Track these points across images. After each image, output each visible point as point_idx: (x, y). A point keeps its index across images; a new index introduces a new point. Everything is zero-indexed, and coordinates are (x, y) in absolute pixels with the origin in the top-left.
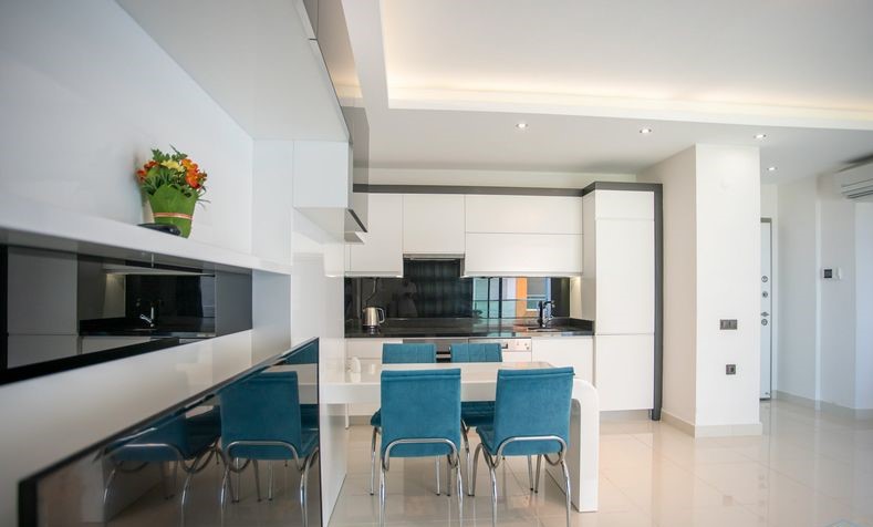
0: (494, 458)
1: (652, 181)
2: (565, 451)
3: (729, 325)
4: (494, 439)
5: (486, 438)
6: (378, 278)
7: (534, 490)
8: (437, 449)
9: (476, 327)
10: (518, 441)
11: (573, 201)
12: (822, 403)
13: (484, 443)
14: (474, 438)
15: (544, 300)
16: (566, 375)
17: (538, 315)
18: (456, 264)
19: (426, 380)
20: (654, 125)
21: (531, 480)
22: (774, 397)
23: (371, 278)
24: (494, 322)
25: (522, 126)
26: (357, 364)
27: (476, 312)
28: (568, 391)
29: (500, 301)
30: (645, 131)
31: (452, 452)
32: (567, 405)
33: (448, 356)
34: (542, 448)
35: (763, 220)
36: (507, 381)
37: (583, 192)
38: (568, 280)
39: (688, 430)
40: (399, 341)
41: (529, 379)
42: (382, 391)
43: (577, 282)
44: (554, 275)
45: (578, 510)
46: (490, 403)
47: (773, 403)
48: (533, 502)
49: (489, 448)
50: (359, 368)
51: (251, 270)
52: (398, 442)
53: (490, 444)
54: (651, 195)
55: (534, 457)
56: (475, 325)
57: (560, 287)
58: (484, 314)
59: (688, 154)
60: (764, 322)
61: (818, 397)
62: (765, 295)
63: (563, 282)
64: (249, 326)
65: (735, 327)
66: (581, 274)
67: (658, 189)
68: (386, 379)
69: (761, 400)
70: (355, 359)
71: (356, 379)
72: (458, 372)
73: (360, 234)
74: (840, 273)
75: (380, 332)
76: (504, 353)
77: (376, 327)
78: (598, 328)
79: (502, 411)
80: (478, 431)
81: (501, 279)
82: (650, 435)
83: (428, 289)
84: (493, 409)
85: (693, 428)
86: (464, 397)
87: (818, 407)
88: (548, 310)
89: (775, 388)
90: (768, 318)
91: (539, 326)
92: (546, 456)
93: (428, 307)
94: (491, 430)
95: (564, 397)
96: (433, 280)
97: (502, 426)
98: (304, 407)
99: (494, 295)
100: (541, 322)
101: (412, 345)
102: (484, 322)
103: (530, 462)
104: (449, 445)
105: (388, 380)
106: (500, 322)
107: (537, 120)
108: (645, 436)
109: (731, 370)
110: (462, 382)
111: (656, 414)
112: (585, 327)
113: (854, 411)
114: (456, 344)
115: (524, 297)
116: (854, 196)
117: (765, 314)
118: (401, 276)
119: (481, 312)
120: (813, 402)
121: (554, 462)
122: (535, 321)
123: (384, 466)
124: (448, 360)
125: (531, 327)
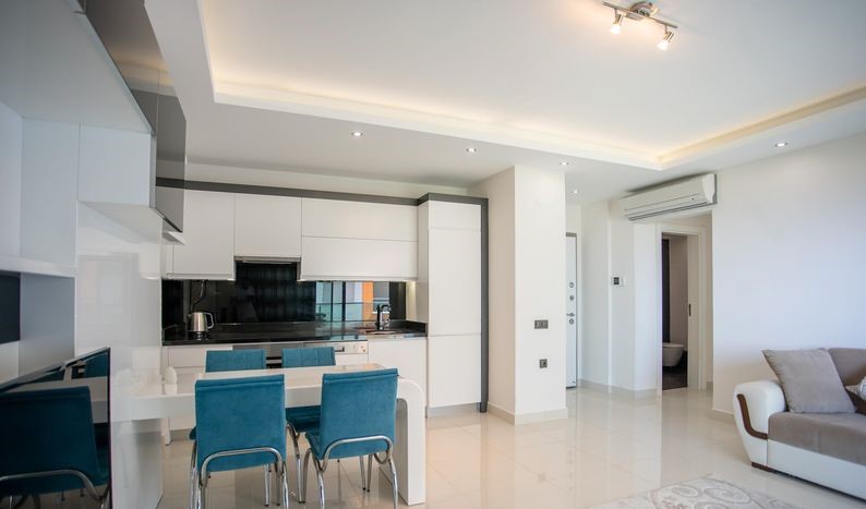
0: (321, 462)
1: (480, 195)
2: (391, 449)
3: (541, 324)
4: (320, 444)
5: (314, 442)
6: (206, 281)
7: (366, 490)
8: (260, 459)
9: (319, 331)
10: (345, 444)
11: (409, 210)
12: (613, 387)
13: (313, 449)
14: (304, 444)
15: (381, 304)
16: (390, 376)
17: (376, 318)
18: (293, 267)
19: (250, 388)
20: (478, 145)
21: (364, 481)
22: (579, 384)
23: (198, 281)
24: (337, 326)
25: (357, 134)
26: (173, 374)
27: (320, 315)
28: (393, 391)
29: (344, 304)
30: (472, 150)
31: (277, 460)
32: (392, 404)
33: (279, 361)
34: (370, 449)
35: (568, 235)
36: (331, 385)
37: (418, 202)
38: (405, 283)
39: (509, 419)
40: (229, 347)
41: (355, 382)
42: (197, 401)
43: (412, 287)
44: (392, 280)
45: (406, 504)
46: (316, 408)
47: (579, 389)
48: (366, 501)
49: (317, 452)
50: (175, 379)
51: (19, 274)
52: (216, 455)
53: (318, 449)
54: (478, 208)
55: (366, 457)
56: (318, 329)
57: (397, 292)
58: (328, 318)
59: (508, 174)
60: (571, 322)
61: (610, 383)
62: (572, 298)
63: (400, 287)
64: (16, 337)
65: (546, 327)
66: (416, 279)
67: (484, 204)
68: (200, 389)
69: (567, 388)
70: (171, 368)
71: (172, 390)
72: (281, 378)
73: (174, 234)
74: (624, 281)
75: (208, 338)
76: (338, 357)
77: (203, 333)
78: (431, 329)
79: (328, 414)
80: (307, 436)
81: (344, 283)
82: (479, 426)
83: (269, 292)
84: (319, 414)
85: (513, 417)
86: (288, 403)
87: (610, 391)
88: (386, 313)
89: (579, 377)
90: (574, 318)
91: (376, 329)
92: (376, 456)
93: (269, 311)
94: (318, 434)
95: (390, 398)
96: (274, 284)
97: (328, 430)
98: (98, 426)
99: (338, 298)
100: (378, 324)
101: (239, 351)
102: (328, 326)
103: (362, 463)
104: (273, 453)
105: (204, 391)
106: (343, 325)
107: (371, 130)
108: (474, 427)
109: (544, 364)
110: (286, 388)
111: (483, 407)
112: (419, 329)
113: (633, 392)
114: (289, 349)
115: (370, 300)
116: (632, 219)
117: (572, 315)
118: (232, 279)
119: (324, 315)
120: (607, 386)
121: (382, 460)
122: (373, 324)
123: (200, 483)
124: (279, 366)
125: (369, 331)
